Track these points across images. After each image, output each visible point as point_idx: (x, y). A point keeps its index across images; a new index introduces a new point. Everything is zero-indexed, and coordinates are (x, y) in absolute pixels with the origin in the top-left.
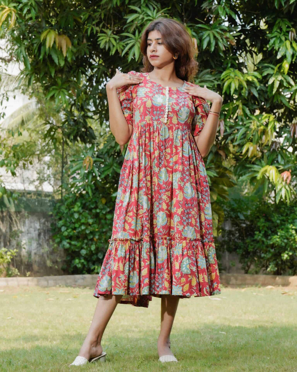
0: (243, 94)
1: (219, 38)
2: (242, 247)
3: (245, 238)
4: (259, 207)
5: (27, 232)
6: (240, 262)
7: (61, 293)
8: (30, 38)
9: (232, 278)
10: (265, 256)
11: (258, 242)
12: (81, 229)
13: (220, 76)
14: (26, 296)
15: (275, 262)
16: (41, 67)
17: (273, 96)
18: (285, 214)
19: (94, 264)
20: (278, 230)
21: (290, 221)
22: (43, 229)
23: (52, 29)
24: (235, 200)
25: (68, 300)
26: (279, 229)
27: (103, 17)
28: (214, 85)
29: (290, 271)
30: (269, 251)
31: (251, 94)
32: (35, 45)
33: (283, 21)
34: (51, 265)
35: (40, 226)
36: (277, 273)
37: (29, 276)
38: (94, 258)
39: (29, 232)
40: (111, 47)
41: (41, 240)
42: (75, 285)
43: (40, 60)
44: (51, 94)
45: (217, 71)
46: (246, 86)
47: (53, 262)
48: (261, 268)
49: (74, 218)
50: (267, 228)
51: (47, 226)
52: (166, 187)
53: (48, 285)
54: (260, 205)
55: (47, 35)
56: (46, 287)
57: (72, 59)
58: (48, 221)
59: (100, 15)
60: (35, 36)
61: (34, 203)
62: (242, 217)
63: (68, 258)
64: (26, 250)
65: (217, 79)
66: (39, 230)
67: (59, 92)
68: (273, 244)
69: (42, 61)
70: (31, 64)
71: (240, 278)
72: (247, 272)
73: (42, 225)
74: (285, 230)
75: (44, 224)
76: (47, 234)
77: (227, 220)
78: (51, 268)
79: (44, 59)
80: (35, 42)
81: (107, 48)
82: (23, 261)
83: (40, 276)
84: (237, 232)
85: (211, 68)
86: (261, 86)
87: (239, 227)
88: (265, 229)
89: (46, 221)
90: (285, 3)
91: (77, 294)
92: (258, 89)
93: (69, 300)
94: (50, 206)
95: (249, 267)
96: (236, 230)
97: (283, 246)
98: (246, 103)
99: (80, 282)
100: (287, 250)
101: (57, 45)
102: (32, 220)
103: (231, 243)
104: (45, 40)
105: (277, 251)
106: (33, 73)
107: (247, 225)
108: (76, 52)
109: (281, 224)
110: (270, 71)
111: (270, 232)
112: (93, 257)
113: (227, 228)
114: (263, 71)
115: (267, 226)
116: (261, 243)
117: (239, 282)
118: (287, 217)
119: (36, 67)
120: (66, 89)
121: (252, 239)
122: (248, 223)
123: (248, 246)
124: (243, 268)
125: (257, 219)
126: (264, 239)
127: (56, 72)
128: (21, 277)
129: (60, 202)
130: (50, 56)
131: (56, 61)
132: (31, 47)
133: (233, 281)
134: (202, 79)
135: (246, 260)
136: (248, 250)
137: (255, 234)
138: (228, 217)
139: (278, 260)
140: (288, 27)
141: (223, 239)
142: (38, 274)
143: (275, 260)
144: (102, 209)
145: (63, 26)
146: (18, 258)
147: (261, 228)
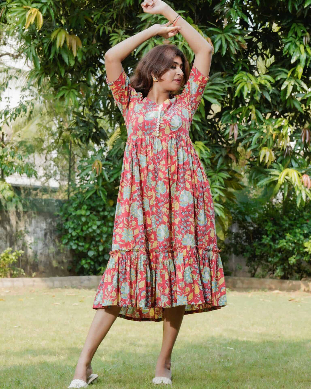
0: (255, 98)
1: (231, 42)
2: (250, 250)
3: (252, 241)
4: (267, 211)
5: (33, 232)
6: (247, 265)
7: (67, 296)
8: (40, 38)
9: (239, 282)
10: (273, 260)
11: (265, 245)
12: (89, 231)
13: (233, 78)
14: (32, 298)
15: (282, 267)
16: (51, 67)
17: (286, 101)
18: (293, 219)
19: (100, 265)
20: (286, 234)
21: (298, 225)
22: (49, 229)
23: (62, 28)
24: (242, 203)
25: (74, 304)
26: (287, 233)
27: (115, 17)
28: (225, 88)
29: (298, 276)
30: (277, 255)
31: (264, 98)
32: (45, 45)
33: (298, 26)
34: (57, 266)
35: (46, 226)
36: (284, 278)
37: (35, 277)
38: (101, 259)
39: (35, 232)
41: (47, 240)
42: (81, 286)
43: (50, 60)
44: (61, 94)
45: (228, 74)
46: (259, 90)
47: (59, 263)
48: (268, 272)
49: (81, 221)
50: (275, 232)
51: (54, 227)
52: (165, 200)
53: (53, 285)
54: (268, 209)
55: (57, 35)
56: (52, 288)
57: (82, 59)
58: (54, 221)
59: (112, 15)
60: (45, 35)
61: (42, 202)
62: (249, 220)
63: (75, 259)
64: (32, 250)
65: (228, 82)
66: (45, 229)
67: (69, 92)
68: (280, 248)
69: (52, 61)
70: (41, 64)
71: (246, 281)
72: (253, 276)
73: (48, 225)
74: (293, 234)
75: (51, 223)
76: (53, 234)
77: (234, 223)
78: (57, 268)
79: (54, 60)
80: (45, 41)
82: (29, 260)
83: (45, 277)
84: (244, 235)
85: (222, 70)
86: (273, 90)
87: (246, 229)
88: (273, 233)
89: (52, 221)
90: (299, 7)
91: (83, 298)
92: (270, 93)
94: (57, 206)
95: (256, 270)
96: (244, 233)
97: (290, 251)
98: (258, 107)
99: (86, 283)
100: (294, 254)
101: (68, 45)
102: (39, 220)
103: (238, 246)
104: (55, 40)
105: (284, 255)
106: (43, 73)
107: (254, 228)
108: (87, 52)
109: (289, 229)
110: (283, 76)
111: (278, 236)
112: (99, 259)
113: (234, 230)
114: (276, 75)
115: (275, 230)
116: (268, 247)
117: (245, 286)
118: (296, 221)
119: (46, 67)
120: (76, 89)
121: (259, 242)
122: (256, 226)
123: (255, 250)
124: (250, 272)
125: (265, 223)
126: (272, 244)
127: (66, 72)
128: (26, 277)
129: (67, 203)
130: (60, 56)
131: (66, 60)
132: (41, 46)
133: (239, 284)
134: (213, 82)
135: (253, 263)
136: (255, 253)
137: (263, 238)
138: (235, 220)
139: (285, 265)
140: (304, 32)
141: (230, 241)
142: (44, 274)
143: (282, 264)
144: (109, 212)
145: (73, 26)
146: (24, 258)
147: (268, 233)
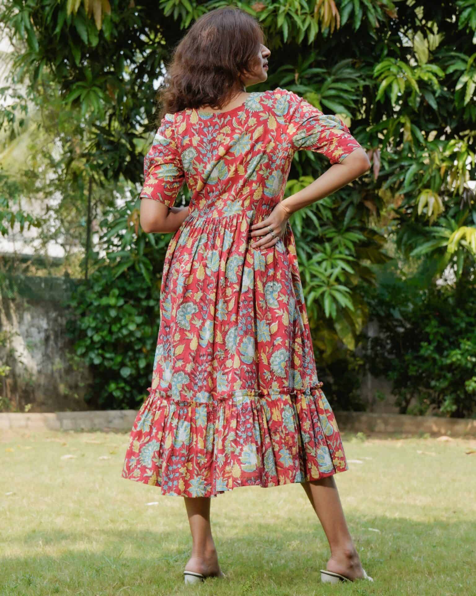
0: (410, 104)
1: (370, 6)
2: (398, 368)
3: (402, 352)
5: (26, 334)
6: (393, 393)
7: (87, 443)
9: (379, 421)
10: (438, 384)
11: (425, 359)
12: (122, 333)
13: (373, 70)
14: (28, 448)
15: (454, 396)
16: (58, 49)
17: (464, 110)
18: (473, 314)
19: (140, 393)
20: (461, 340)
22: (52, 329)
24: (385, 286)
25: (101, 458)
26: (463, 338)
28: (358, 87)
30: (445, 377)
31: (425, 104)
32: (47, 9)
34: (67, 392)
35: (48, 323)
36: (457, 415)
37: (30, 411)
38: (142, 382)
39: (29, 335)
40: (184, 14)
41: (50, 349)
42: (109, 428)
43: (56, 35)
44: (74, 96)
45: (364, 62)
46: (418, 90)
47: (71, 388)
48: (429, 405)
49: (109, 316)
50: (442, 336)
51: (61, 325)
53: (62, 426)
54: (431, 297)
56: (59, 431)
57: (112, 35)
58: (61, 316)
61: (40, 284)
62: (397, 314)
63: (97, 381)
64: (24, 366)
65: (363, 77)
66: (46, 330)
67: (89, 92)
68: (452, 364)
69: (58, 38)
70: (40, 43)
71: (392, 421)
72: (403, 411)
73: (51, 323)
75: (56, 320)
76: (59, 339)
77: (371, 320)
78: (66, 397)
79: (63, 35)
80: (46, 2)
81: (176, 16)
82: (19, 384)
84: (389, 341)
85: (353, 56)
86: (442, 90)
87: (391, 332)
88: (439, 338)
89: (58, 315)
91: (116, 447)
92: (437, 95)
93: (104, 459)
94: (66, 290)
95: (408, 402)
96: (388, 337)
97: (468, 368)
98: (416, 119)
99: (117, 422)
101: (87, 9)
102: (35, 314)
103: (378, 360)
105: (458, 377)
106: (43, 58)
107: (406, 329)
108: (119, 23)
109: (467, 331)
110: (460, 66)
111: (447, 344)
112: (140, 381)
113: (371, 334)
114: (446, 64)
115: (442, 332)
116: (431, 362)
117: (390, 429)
119: (49, 48)
120: (100, 87)
121: (416, 354)
122: (408, 326)
123: (407, 367)
124: (398, 404)
125: (426, 321)
126: (437, 356)
127: (83, 57)
128: (15, 411)
129: (84, 285)
130: (73, 30)
131: (84, 37)
132: (41, 11)
133: (380, 426)
134: (338, 77)
135: (403, 390)
136: (407, 373)
137: (421, 347)
138: (373, 315)
139: (459, 392)
141: (364, 352)
142: (44, 407)
143: (454, 391)
146: (10, 380)
147: (431, 337)
